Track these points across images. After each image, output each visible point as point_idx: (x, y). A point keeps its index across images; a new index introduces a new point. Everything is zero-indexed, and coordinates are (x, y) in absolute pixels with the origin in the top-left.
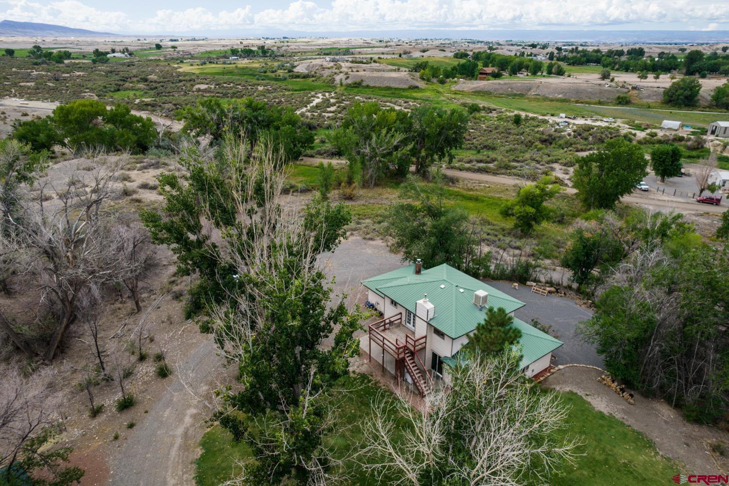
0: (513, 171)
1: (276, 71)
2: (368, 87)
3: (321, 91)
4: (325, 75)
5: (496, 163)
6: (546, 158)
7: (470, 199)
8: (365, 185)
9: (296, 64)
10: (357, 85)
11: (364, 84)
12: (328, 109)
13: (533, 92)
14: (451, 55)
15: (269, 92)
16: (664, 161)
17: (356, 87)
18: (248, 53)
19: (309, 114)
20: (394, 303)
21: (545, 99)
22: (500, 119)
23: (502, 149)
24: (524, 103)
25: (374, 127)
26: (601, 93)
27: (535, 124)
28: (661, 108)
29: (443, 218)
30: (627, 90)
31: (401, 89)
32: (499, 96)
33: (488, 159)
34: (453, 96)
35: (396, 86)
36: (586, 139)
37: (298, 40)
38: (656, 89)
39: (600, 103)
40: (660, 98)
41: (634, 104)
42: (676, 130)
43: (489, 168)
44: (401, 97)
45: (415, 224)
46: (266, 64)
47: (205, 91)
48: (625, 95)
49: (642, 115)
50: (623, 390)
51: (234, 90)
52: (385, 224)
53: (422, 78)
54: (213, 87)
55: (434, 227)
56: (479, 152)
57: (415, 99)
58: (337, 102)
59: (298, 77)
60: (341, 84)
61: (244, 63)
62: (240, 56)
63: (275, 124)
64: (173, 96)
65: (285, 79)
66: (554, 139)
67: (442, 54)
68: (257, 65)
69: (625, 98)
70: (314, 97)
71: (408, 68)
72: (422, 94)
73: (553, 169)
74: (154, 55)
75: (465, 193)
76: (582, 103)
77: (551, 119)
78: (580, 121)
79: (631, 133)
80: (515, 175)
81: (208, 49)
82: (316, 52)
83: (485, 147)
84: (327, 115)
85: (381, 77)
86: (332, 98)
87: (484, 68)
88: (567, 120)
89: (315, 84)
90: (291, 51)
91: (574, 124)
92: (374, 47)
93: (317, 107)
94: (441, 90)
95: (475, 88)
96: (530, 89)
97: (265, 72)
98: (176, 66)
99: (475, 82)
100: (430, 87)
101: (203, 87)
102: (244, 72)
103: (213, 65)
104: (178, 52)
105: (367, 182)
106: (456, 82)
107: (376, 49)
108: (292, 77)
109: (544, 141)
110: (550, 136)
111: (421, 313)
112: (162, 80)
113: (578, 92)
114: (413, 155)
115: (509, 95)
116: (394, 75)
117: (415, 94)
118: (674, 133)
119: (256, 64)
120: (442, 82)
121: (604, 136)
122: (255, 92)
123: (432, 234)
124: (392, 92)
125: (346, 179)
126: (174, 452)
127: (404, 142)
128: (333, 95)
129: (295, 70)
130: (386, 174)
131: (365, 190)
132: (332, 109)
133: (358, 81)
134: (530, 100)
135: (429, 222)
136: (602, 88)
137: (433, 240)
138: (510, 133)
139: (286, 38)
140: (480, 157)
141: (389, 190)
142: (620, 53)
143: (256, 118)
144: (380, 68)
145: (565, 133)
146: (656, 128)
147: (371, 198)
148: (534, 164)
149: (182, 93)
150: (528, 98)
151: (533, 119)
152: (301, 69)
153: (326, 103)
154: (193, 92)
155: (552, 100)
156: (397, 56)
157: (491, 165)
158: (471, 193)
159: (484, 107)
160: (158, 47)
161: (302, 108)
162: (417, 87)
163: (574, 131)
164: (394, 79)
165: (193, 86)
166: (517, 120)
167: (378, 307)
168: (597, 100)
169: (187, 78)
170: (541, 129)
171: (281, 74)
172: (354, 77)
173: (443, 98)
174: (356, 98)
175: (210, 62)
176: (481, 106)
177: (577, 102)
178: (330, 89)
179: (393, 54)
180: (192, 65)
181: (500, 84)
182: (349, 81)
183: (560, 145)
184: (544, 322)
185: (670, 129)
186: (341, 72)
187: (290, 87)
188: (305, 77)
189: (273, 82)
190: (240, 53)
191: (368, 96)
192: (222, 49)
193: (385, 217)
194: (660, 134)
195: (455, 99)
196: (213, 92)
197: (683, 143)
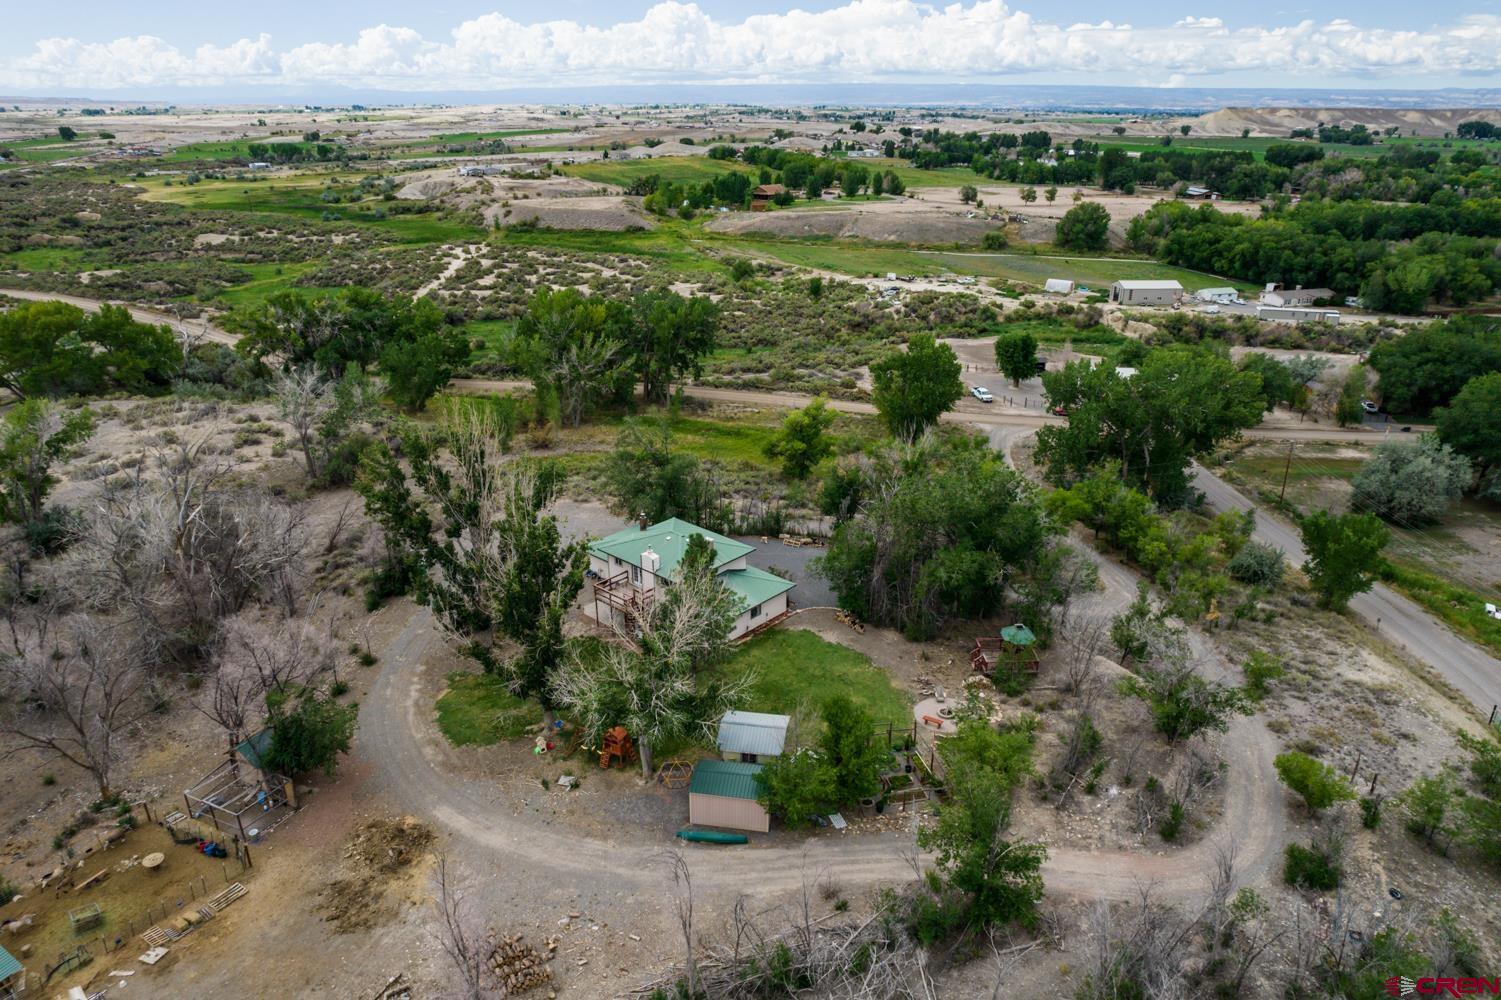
0: (797, 383)
1: (359, 198)
2: (549, 230)
3: (459, 242)
4: (463, 207)
5: (772, 371)
6: (851, 359)
7: (729, 433)
8: (566, 422)
9: (398, 179)
10: (529, 229)
11: (542, 225)
12: (481, 282)
13: (846, 232)
14: (704, 151)
15: (357, 247)
16: (1012, 357)
17: (526, 231)
18: (288, 154)
19: (446, 293)
20: (619, 561)
21: (868, 243)
22: (787, 287)
23: (788, 344)
24: (830, 253)
25: (572, 331)
26: (959, 229)
27: (846, 293)
28: (1054, 253)
29: (669, 467)
30: (1002, 223)
31: (612, 233)
32: (790, 240)
33: (760, 366)
34: (708, 244)
35: (603, 228)
36: (924, 318)
37: (388, 114)
38: (1046, 221)
39: (959, 248)
40: (1052, 237)
41: (1012, 247)
42: (1065, 295)
43: (761, 381)
44: (613, 250)
45: (640, 476)
46: (334, 180)
47: (221, 247)
48: (996, 233)
49: (1021, 269)
50: (854, 623)
51: (284, 245)
52: (603, 479)
53: (650, 209)
54: (236, 238)
55: (661, 477)
56: (749, 351)
57: (639, 253)
58: (495, 266)
59: (407, 210)
60: (498, 227)
61: (283, 176)
62: (272, 160)
63: (404, 328)
64: (154, 260)
65: (382, 217)
66: (872, 322)
67: (688, 150)
68: (313, 184)
69: (998, 237)
70: (449, 255)
71: (623, 185)
72: (651, 242)
73: (859, 376)
74: (65, 156)
75: (721, 424)
76: (928, 248)
77: (871, 284)
78: (920, 286)
79: (994, 304)
80: (800, 390)
81: (191, 140)
82: (431, 144)
83: (760, 341)
84: (480, 294)
85: (574, 212)
86: (484, 256)
87: (763, 187)
88: (898, 284)
89: (445, 225)
90: (379, 143)
91: (909, 292)
92: (551, 131)
93: (459, 278)
94: (685, 232)
95: (744, 227)
96: (841, 227)
97: (337, 201)
98: (131, 185)
99: (746, 214)
100: (665, 226)
101: (217, 239)
102: (294, 201)
103: (218, 185)
104: (121, 147)
105: (568, 418)
106: (711, 216)
107: (556, 136)
108: (396, 211)
109: (856, 327)
110: (866, 316)
111: (647, 566)
112: (113, 223)
113: (922, 229)
114: (638, 370)
115: (806, 239)
116: (597, 204)
117: (638, 243)
118: (1059, 300)
119: (313, 180)
120: (687, 216)
121: (952, 311)
122: (327, 248)
123: (659, 485)
124: (596, 240)
125: (534, 416)
126: (411, 717)
127: (623, 354)
128: (485, 250)
129: (401, 194)
130: (597, 403)
131: (566, 432)
132: (488, 280)
133: (529, 218)
134: (842, 246)
135: (655, 471)
136: (961, 220)
137: (660, 492)
138: (801, 315)
139: (360, 108)
140: (749, 362)
141: (604, 428)
142: (1009, 141)
143: (370, 321)
144: (569, 188)
145: (892, 310)
146: (1036, 291)
147: (576, 443)
148: (830, 369)
149: (173, 254)
150: (838, 244)
151: (842, 285)
152: (410, 192)
153: (473, 271)
154: (196, 251)
155: (878, 246)
156: (598, 155)
157: (765, 376)
158: (730, 424)
159: (761, 266)
160: (67, 134)
161: (429, 281)
162: (641, 229)
163: (906, 306)
164: (597, 214)
165: (191, 237)
166: (816, 289)
167: (602, 575)
168: (951, 243)
169: (169, 217)
170: (853, 304)
171: (371, 205)
172: (522, 210)
173: (689, 249)
174: (530, 254)
175: (208, 177)
176: (754, 263)
177: (920, 247)
178: (477, 238)
179: (592, 149)
180: (168, 184)
181: (788, 218)
182: (512, 220)
183: (879, 333)
184: (781, 568)
185: (1057, 293)
186: (493, 201)
187: (396, 234)
188: (423, 210)
189: (359, 225)
190: (270, 152)
191: (552, 251)
192: (223, 138)
193: (602, 471)
194: (1040, 301)
195: (711, 249)
196: (239, 251)
197: (1073, 316)
